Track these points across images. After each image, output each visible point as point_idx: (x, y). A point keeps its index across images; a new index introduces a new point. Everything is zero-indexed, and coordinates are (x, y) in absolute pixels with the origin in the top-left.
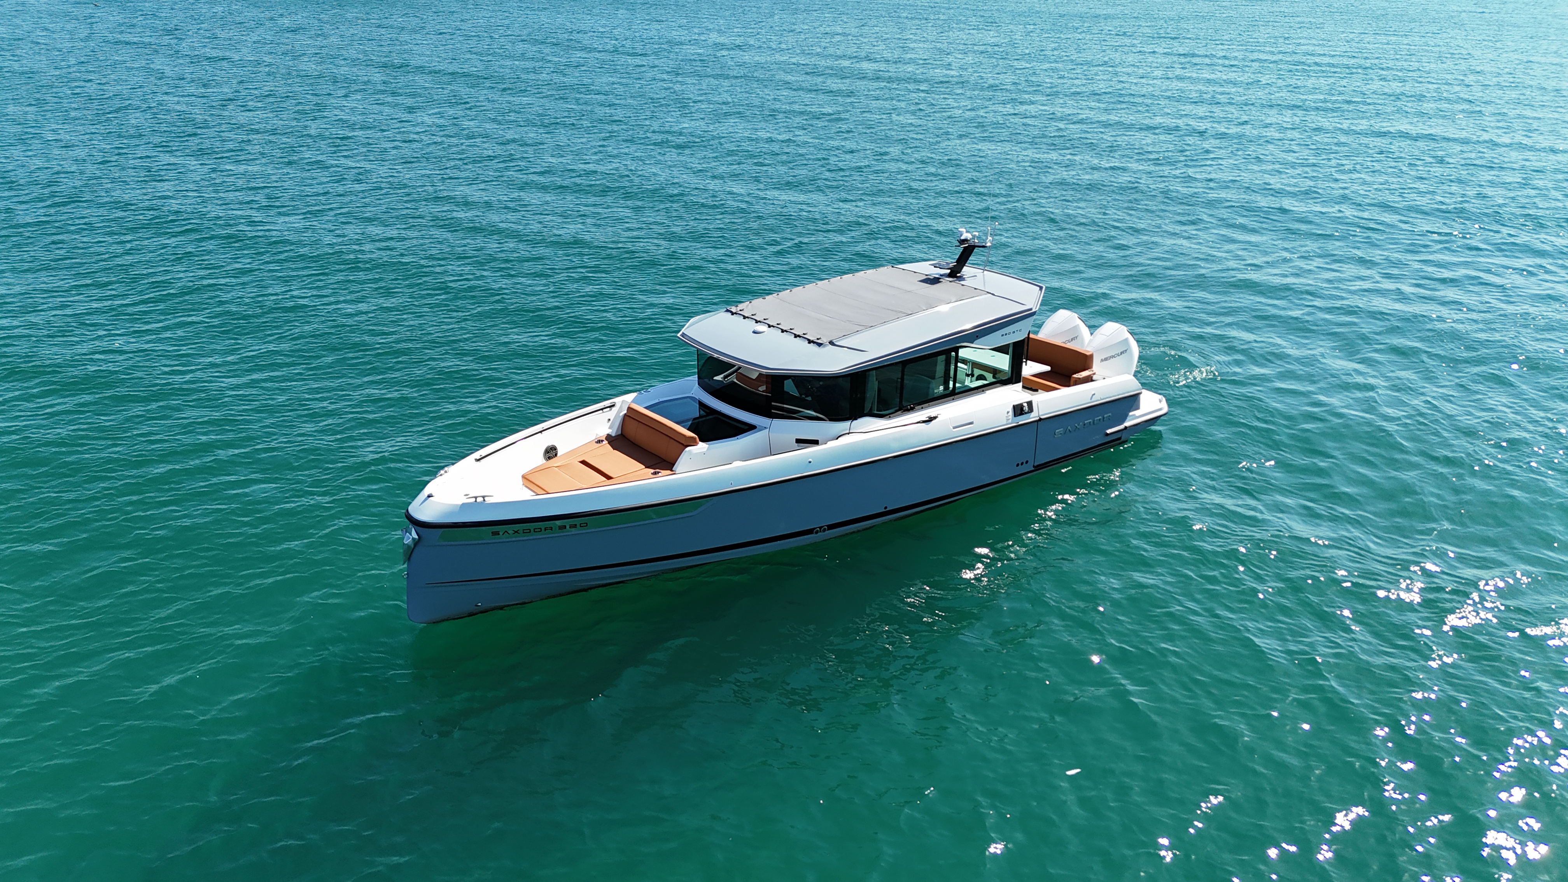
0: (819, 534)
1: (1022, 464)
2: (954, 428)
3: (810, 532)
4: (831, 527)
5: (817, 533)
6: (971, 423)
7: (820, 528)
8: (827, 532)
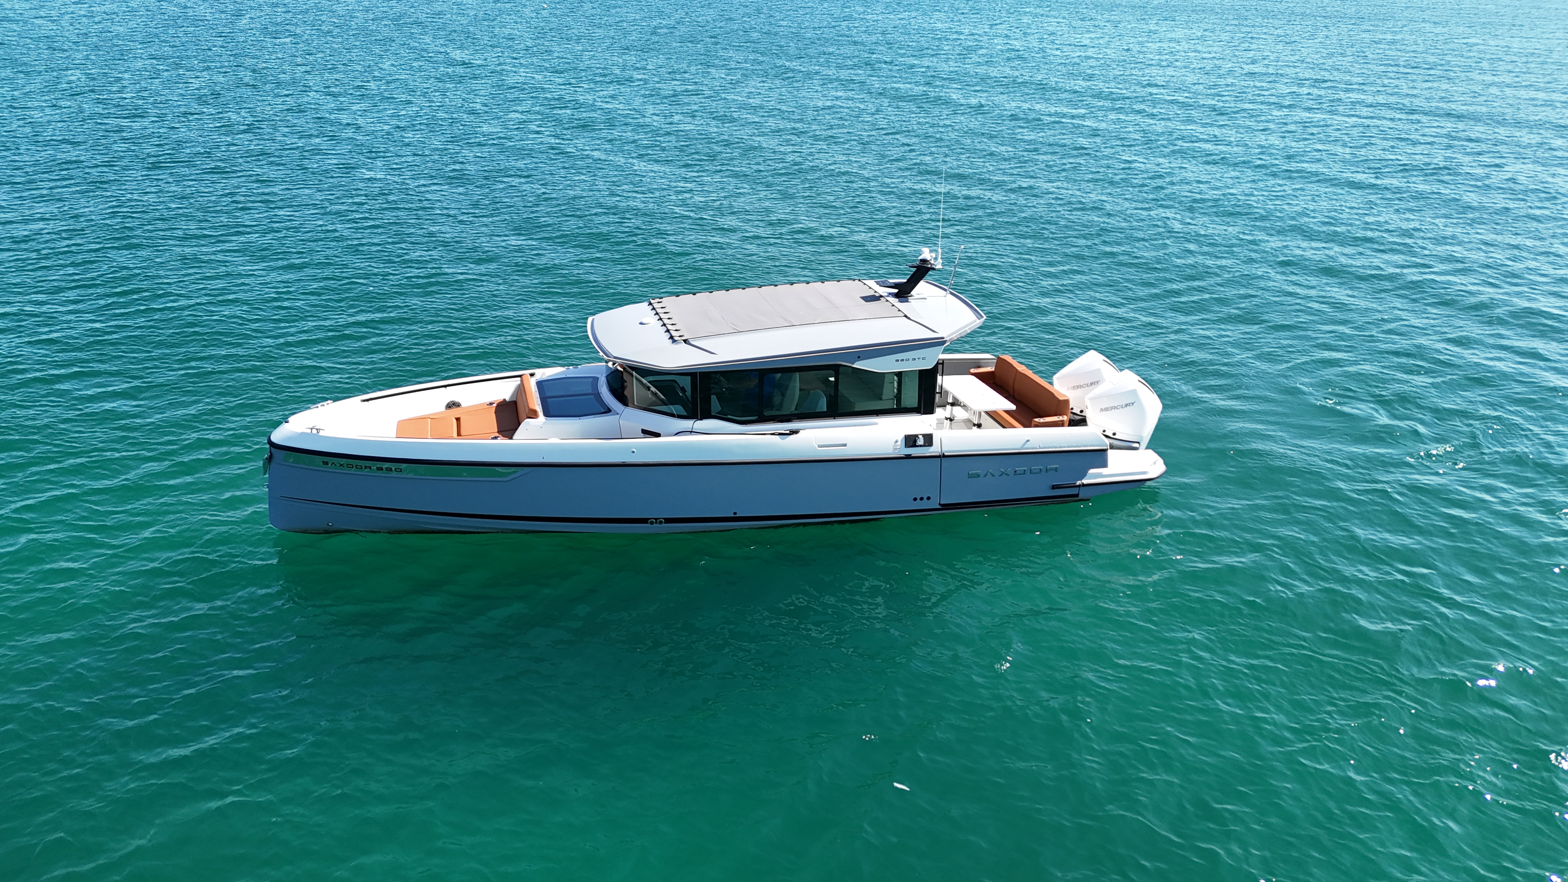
0: (655, 525)
1: (922, 499)
2: (820, 446)
3: (644, 521)
4: (668, 521)
5: (652, 523)
6: (845, 445)
7: (656, 519)
8: (663, 525)
